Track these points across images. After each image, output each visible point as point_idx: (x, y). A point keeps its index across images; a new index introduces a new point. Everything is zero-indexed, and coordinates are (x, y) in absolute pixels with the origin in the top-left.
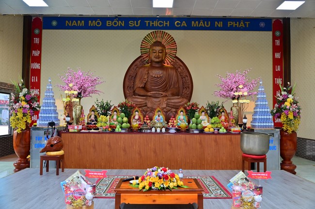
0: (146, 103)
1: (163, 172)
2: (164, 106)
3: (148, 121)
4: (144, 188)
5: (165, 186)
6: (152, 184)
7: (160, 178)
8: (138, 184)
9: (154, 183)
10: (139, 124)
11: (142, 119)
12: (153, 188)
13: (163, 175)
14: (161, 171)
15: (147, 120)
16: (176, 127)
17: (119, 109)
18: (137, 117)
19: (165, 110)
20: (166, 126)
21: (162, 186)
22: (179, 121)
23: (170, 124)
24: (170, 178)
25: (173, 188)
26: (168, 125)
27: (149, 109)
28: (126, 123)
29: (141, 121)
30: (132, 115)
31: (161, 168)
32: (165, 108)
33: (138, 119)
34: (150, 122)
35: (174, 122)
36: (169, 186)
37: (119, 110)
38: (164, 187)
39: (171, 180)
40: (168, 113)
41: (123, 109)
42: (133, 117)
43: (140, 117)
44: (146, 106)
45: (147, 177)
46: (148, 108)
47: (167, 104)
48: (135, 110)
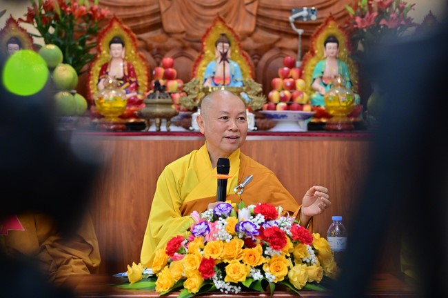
0: (157, 13)
1: (260, 218)
2: (247, 25)
3: (174, 85)
4: (178, 287)
5: (272, 277)
6: (212, 268)
7: (249, 243)
8: (154, 278)
9: (222, 266)
10: (130, 102)
11: (142, 80)
12: (218, 284)
13: (261, 230)
14: (254, 215)
15: (169, 77)
16: (307, 109)
17: (32, 28)
18: (117, 69)
19: (249, 43)
20: (259, 102)
21: (258, 276)
22: (317, 85)
23: (275, 95)
24: (290, 244)
25: (304, 289)
26: (268, 100)
27: (171, 42)
28: (68, 88)
29: (137, 87)
30: (94, 58)
31: (252, 207)
32: (250, 35)
33: (124, 79)
34: (180, 89)
35: (293, 87)
36: (287, 279)
37: (30, 36)
38: (265, 282)
39: (297, 253)
40: (266, 56)
41: (51, 30)
42: (97, 68)
43: (131, 71)
44: (158, 25)
45: (191, 244)
46: (169, 34)
47: (258, 16)
48: (109, 36)
